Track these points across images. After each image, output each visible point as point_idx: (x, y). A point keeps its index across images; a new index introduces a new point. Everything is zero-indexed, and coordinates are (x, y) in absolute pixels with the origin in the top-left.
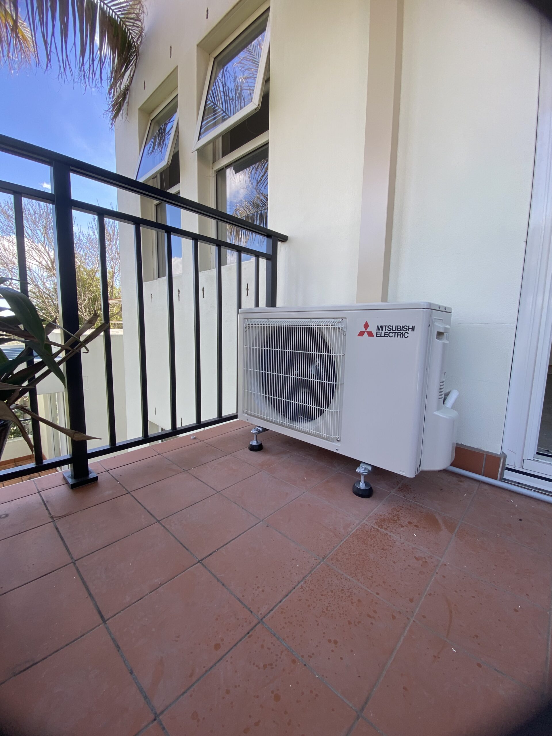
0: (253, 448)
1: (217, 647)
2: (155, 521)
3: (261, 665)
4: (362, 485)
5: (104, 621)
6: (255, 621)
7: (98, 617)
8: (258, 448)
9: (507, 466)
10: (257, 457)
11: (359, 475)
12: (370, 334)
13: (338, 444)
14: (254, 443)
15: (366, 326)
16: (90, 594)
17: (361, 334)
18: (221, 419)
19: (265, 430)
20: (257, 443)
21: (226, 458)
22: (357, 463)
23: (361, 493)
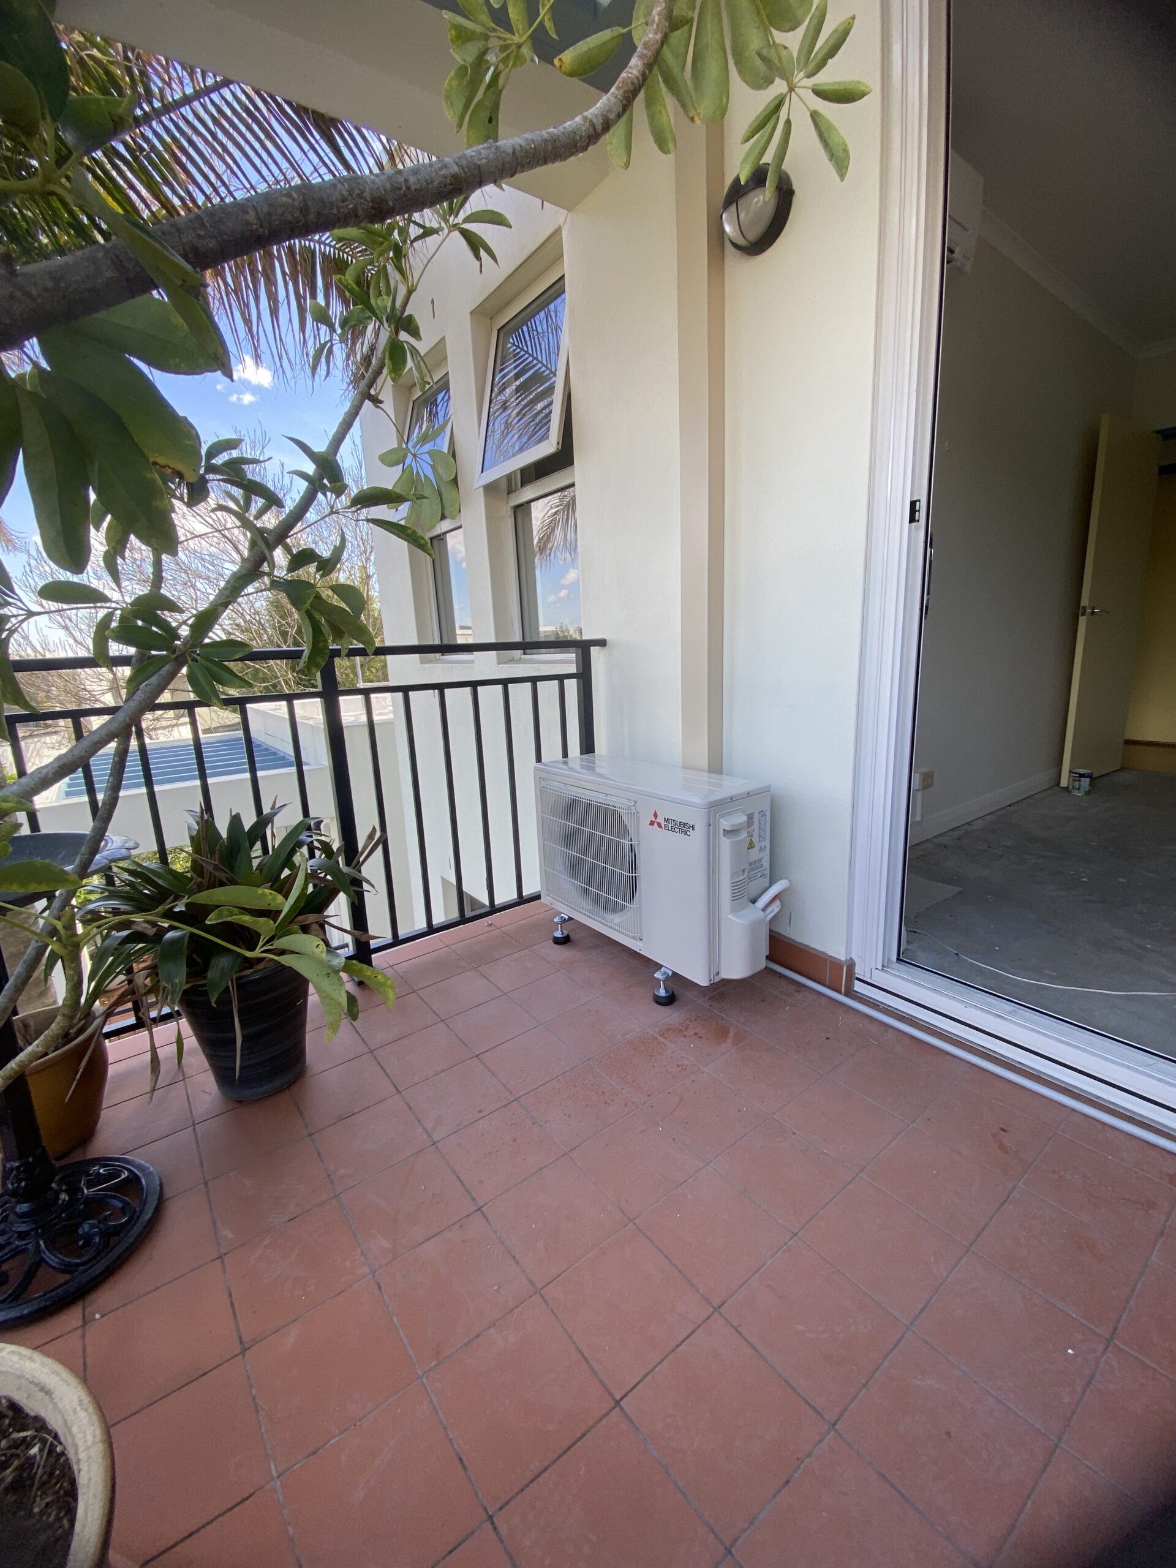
0: (557, 941)
1: (480, 1111)
2: (439, 1020)
3: (509, 1123)
4: (662, 992)
5: (399, 1092)
6: (512, 1099)
7: (393, 1089)
8: (565, 941)
9: (857, 976)
10: (563, 952)
11: (659, 980)
12: (659, 825)
13: (640, 944)
14: (558, 934)
15: (656, 815)
16: (387, 1075)
17: (652, 823)
18: (522, 900)
19: (570, 919)
20: (563, 933)
21: (523, 953)
22: (659, 967)
23: (663, 1001)
